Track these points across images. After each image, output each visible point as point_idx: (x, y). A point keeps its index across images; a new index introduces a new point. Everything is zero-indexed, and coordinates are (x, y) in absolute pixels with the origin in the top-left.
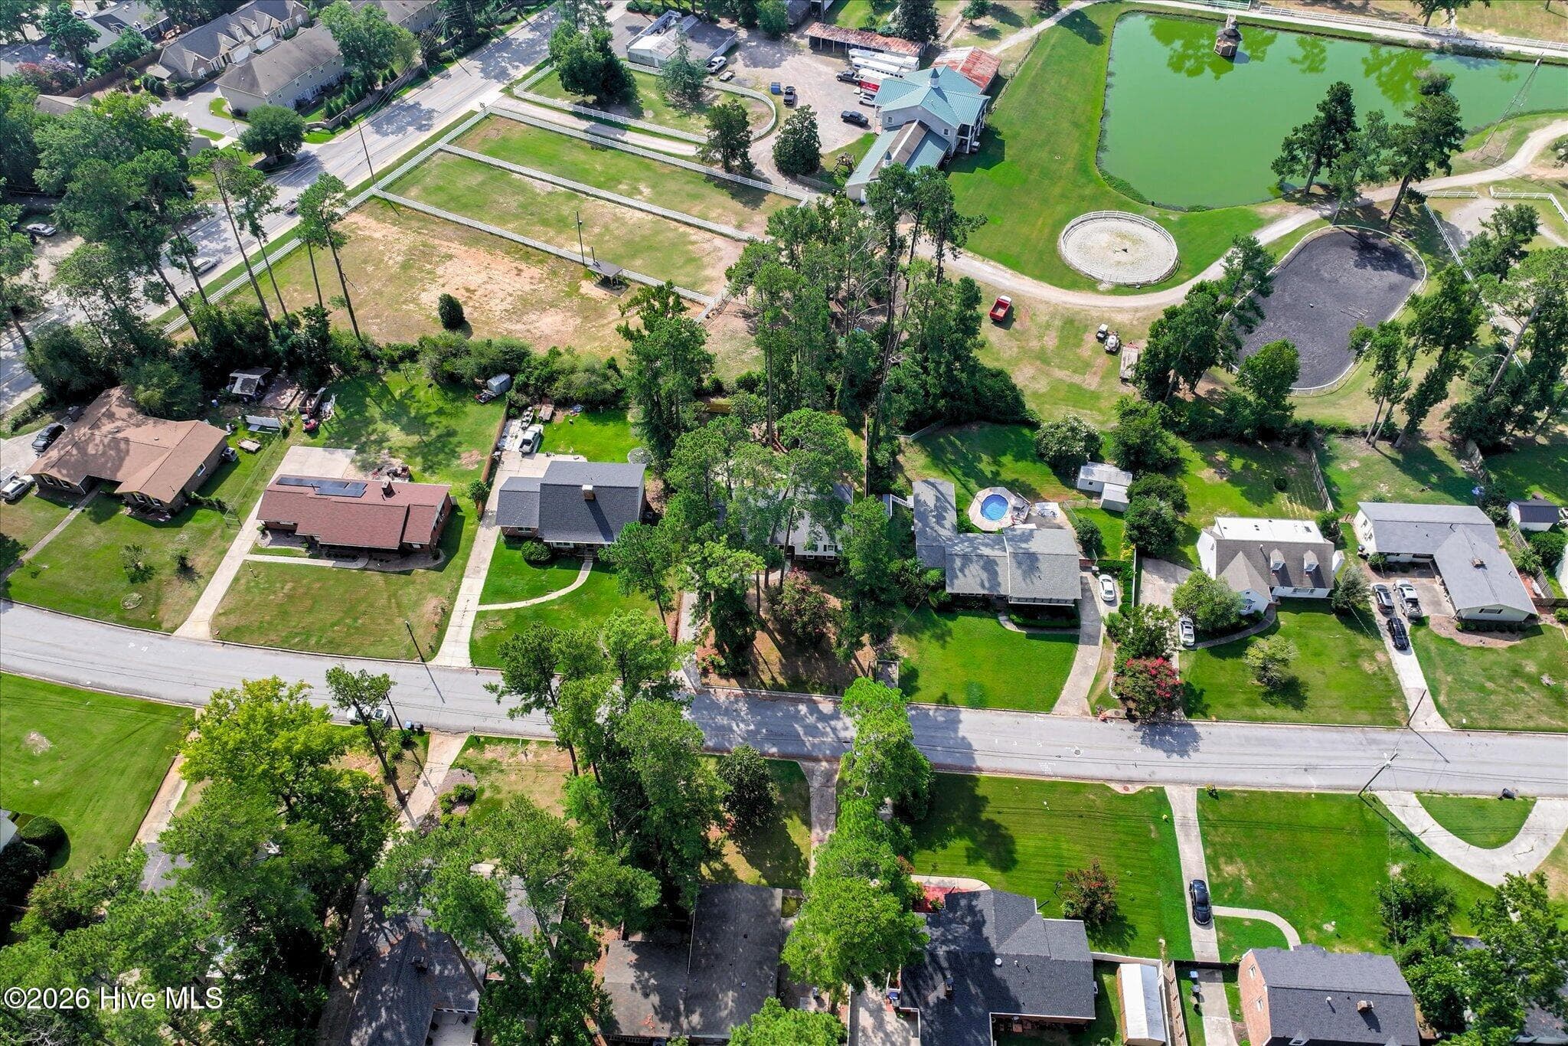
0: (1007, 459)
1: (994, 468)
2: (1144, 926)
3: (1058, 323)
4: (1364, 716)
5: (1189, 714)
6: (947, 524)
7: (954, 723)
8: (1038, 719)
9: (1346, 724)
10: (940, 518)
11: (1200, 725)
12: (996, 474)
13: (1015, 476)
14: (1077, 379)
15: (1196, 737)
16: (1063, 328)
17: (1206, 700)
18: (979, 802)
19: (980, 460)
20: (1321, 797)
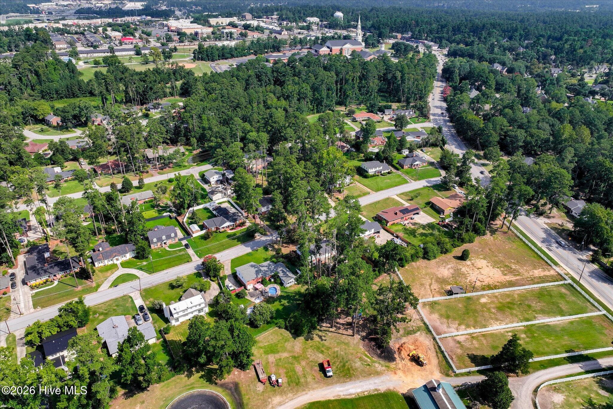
0: (281, 308)
1: (282, 303)
2: (197, 241)
3: (302, 380)
4: (153, 288)
5: (198, 272)
6: (281, 272)
7: (252, 248)
8: (233, 257)
9: (157, 286)
10: (283, 272)
11: (196, 271)
12: (280, 302)
13: (275, 304)
14: (277, 356)
15: (196, 269)
16: (298, 379)
17: (195, 276)
18: (238, 241)
19: (288, 302)
20: (164, 270)
